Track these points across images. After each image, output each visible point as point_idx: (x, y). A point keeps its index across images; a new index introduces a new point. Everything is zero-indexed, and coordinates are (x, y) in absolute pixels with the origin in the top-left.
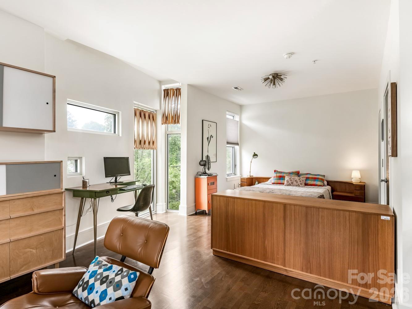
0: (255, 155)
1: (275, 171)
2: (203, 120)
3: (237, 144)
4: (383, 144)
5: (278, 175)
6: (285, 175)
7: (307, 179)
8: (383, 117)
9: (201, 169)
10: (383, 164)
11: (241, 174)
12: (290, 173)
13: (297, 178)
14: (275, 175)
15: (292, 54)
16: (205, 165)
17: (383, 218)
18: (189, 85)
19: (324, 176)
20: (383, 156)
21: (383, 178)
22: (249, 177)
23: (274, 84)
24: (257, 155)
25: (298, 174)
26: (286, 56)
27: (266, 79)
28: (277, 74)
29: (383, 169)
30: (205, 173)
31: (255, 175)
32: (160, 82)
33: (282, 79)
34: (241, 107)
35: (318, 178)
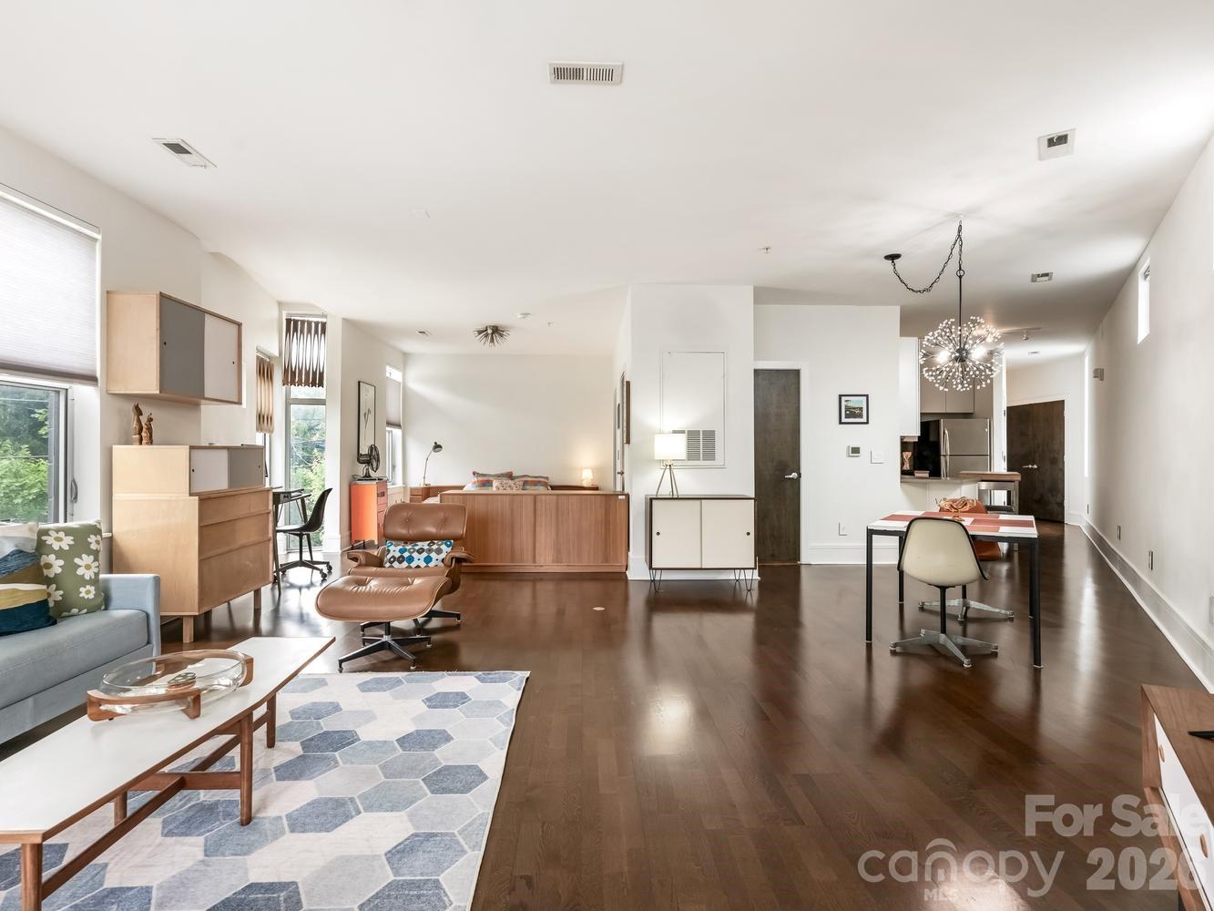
0: (437, 447)
1: (474, 473)
2: (359, 382)
3: (398, 426)
4: (619, 432)
5: (480, 479)
6: (491, 479)
7: (525, 483)
8: (619, 401)
9: (361, 469)
10: (618, 456)
11: (404, 482)
12: (499, 476)
13: (511, 482)
14: (476, 479)
15: (527, 314)
16: (368, 463)
17: (620, 497)
18: (345, 321)
19: (547, 478)
20: (619, 447)
21: (619, 470)
22: (422, 486)
23: (492, 340)
24: (440, 447)
25: (510, 476)
26: (520, 316)
27: (480, 332)
28: (497, 327)
29: (619, 462)
30: (367, 477)
31: (433, 484)
32: (280, 304)
33: (501, 335)
34: (406, 355)
35: (540, 482)
